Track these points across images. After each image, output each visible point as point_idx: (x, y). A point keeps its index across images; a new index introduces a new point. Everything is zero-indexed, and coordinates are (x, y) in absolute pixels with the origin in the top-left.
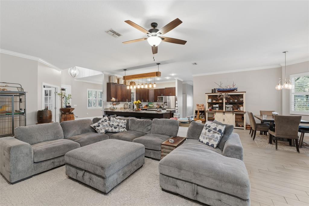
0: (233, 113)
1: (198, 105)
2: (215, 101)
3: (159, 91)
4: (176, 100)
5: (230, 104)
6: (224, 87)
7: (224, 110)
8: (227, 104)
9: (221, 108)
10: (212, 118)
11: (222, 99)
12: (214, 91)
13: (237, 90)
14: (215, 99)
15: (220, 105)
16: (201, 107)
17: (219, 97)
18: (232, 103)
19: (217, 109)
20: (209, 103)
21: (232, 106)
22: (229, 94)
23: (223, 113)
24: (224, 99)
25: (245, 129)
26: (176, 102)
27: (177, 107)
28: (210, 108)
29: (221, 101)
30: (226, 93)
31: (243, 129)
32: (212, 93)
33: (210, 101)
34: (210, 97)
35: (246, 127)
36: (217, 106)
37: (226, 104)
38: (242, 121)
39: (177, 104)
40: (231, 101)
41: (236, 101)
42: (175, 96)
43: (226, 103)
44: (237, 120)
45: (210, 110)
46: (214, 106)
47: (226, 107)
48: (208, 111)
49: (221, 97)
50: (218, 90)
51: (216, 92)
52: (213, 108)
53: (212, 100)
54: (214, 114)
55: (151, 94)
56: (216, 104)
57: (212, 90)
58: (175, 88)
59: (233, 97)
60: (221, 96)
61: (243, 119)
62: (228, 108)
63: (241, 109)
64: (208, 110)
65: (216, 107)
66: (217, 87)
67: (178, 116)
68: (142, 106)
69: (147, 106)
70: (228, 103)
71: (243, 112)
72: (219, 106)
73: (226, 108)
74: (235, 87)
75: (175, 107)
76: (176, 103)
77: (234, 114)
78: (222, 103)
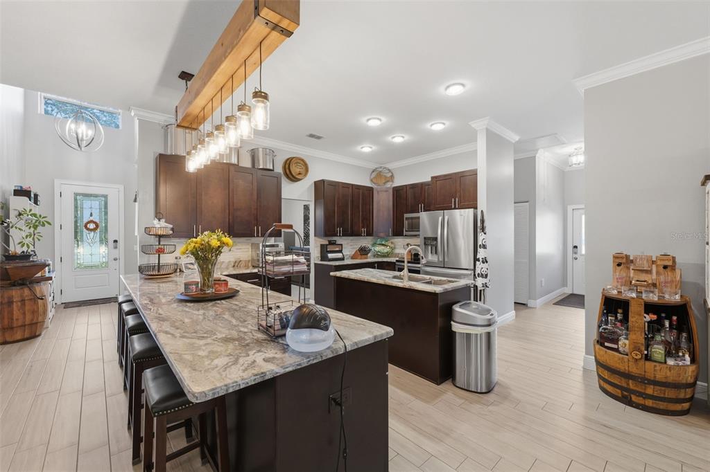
1: (622, 261)
3: (410, 192)
4: (479, 226)
16: (649, 272)
26: (481, 237)
27: (485, 261)
39: (484, 247)
42: (476, 208)
55: (383, 205)
58: (474, 173)
67: (481, 331)
68: (340, 251)
69: (363, 251)
75: (476, 260)
76: (480, 243)
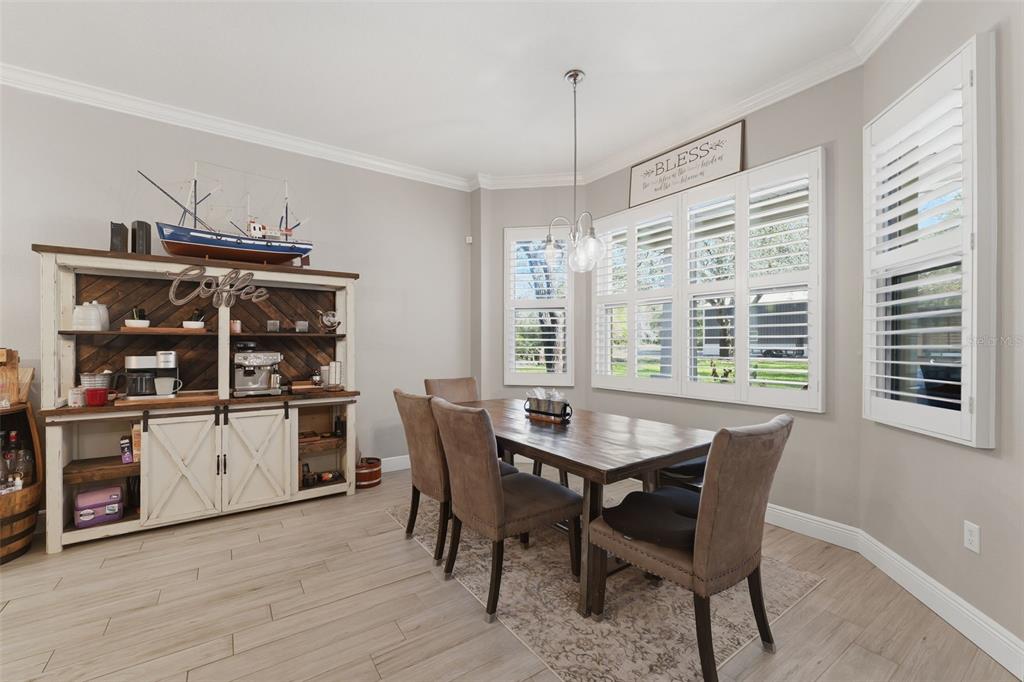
0: (286, 407)
2: (145, 324)
5: (265, 344)
6: (222, 220)
7: (224, 392)
8: (245, 349)
9: (196, 373)
10: (109, 470)
11: (208, 312)
12: (130, 239)
13: (306, 261)
14: (147, 307)
15: (190, 354)
17: (178, 296)
18: (280, 339)
19: (165, 388)
20: (81, 339)
21: (278, 357)
22: (260, 275)
23: (217, 413)
24: (224, 313)
25: (351, 490)
28: (94, 382)
29: (194, 326)
30: (237, 269)
31: (344, 494)
32: (117, 250)
33: (92, 317)
34: (87, 286)
35: (359, 477)
36: (167, 359)
37: (234, 349)
38: (338, 447)
40: (273, 325)
41: (302, 325)
43: (234, 339)
44: (311, 443)
45: (96, 400)
46: (134, 362)
47: (233, 367)
48: (64, 410)
49: (201, 291)
50: (172, 236)
51: (154, 252)
52: (122, 381)
53: (115, 319)
54: (138, 427)
56: (149, 344)
57: (118, 230)
59: (283, 306)
60: (194, 285)
61: (343, 435)
62: (249, 373)
63: (332, 374)
64: (74, 398)
65: (157, 373)
66: (161, 214)
70: (250, 339)
71: (339, 391)
72: (179, 360)
73: (239, 373)
74: (298, 237)
77: (294, 413)
78: (210, 340)
